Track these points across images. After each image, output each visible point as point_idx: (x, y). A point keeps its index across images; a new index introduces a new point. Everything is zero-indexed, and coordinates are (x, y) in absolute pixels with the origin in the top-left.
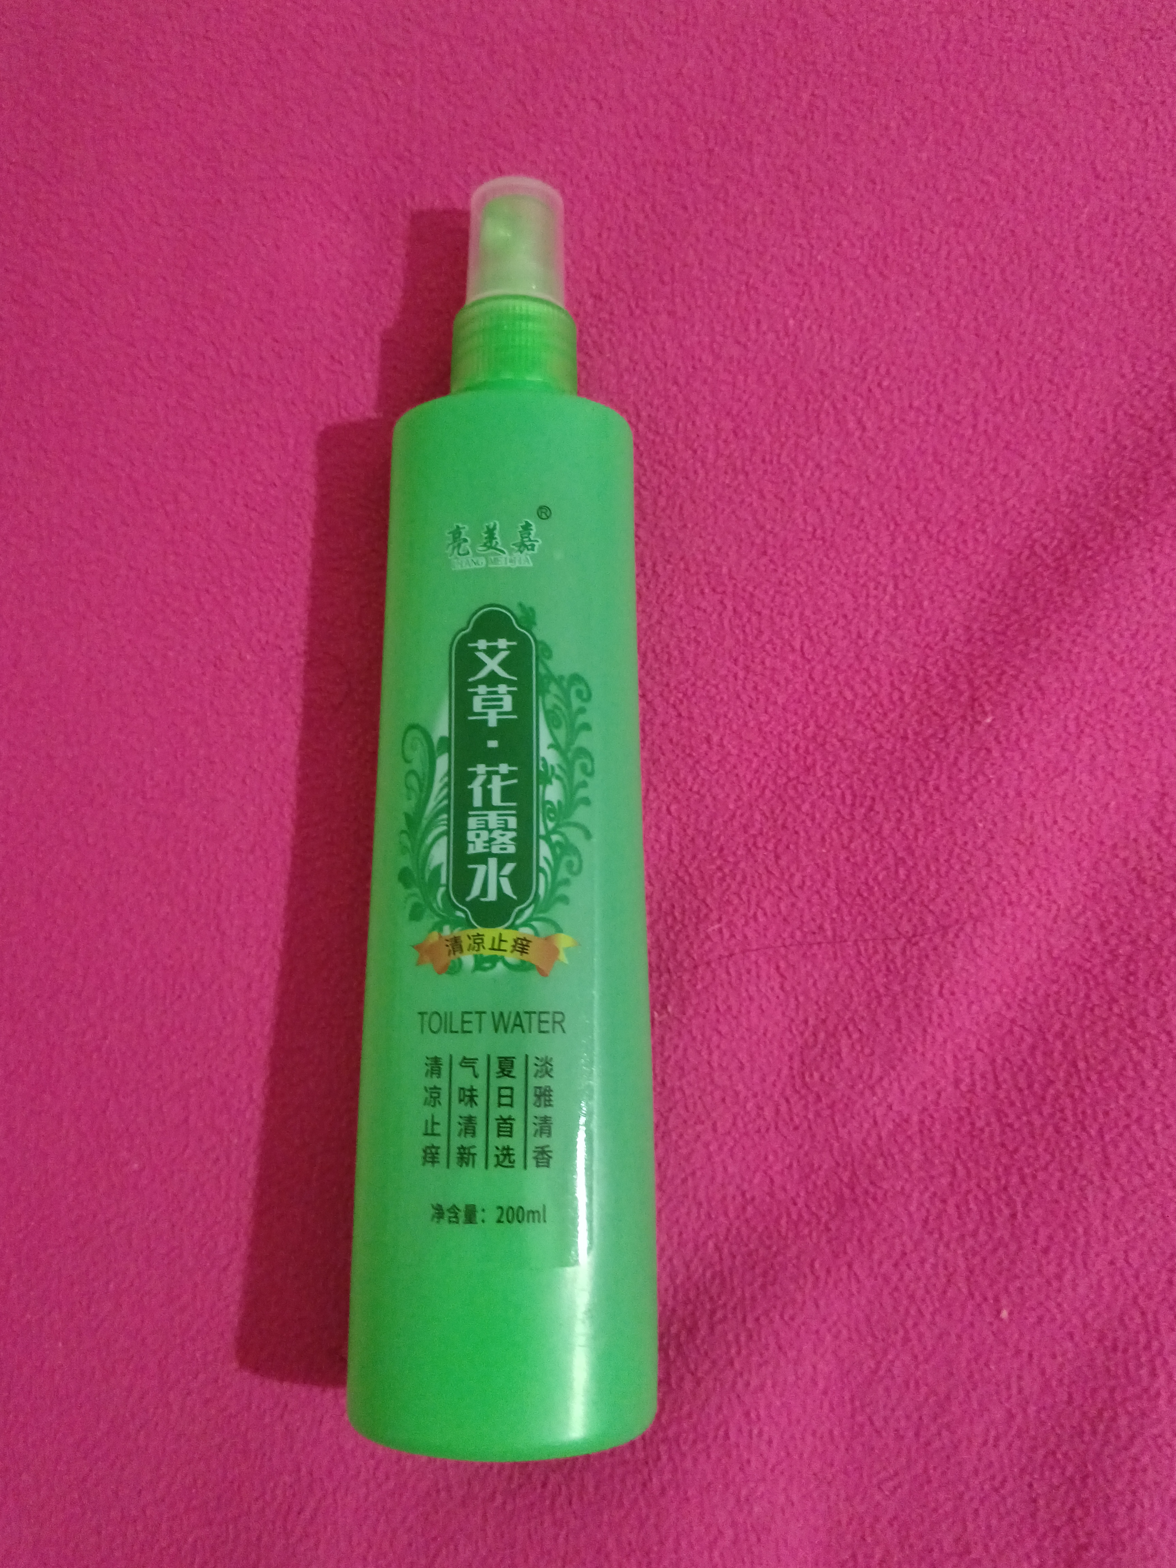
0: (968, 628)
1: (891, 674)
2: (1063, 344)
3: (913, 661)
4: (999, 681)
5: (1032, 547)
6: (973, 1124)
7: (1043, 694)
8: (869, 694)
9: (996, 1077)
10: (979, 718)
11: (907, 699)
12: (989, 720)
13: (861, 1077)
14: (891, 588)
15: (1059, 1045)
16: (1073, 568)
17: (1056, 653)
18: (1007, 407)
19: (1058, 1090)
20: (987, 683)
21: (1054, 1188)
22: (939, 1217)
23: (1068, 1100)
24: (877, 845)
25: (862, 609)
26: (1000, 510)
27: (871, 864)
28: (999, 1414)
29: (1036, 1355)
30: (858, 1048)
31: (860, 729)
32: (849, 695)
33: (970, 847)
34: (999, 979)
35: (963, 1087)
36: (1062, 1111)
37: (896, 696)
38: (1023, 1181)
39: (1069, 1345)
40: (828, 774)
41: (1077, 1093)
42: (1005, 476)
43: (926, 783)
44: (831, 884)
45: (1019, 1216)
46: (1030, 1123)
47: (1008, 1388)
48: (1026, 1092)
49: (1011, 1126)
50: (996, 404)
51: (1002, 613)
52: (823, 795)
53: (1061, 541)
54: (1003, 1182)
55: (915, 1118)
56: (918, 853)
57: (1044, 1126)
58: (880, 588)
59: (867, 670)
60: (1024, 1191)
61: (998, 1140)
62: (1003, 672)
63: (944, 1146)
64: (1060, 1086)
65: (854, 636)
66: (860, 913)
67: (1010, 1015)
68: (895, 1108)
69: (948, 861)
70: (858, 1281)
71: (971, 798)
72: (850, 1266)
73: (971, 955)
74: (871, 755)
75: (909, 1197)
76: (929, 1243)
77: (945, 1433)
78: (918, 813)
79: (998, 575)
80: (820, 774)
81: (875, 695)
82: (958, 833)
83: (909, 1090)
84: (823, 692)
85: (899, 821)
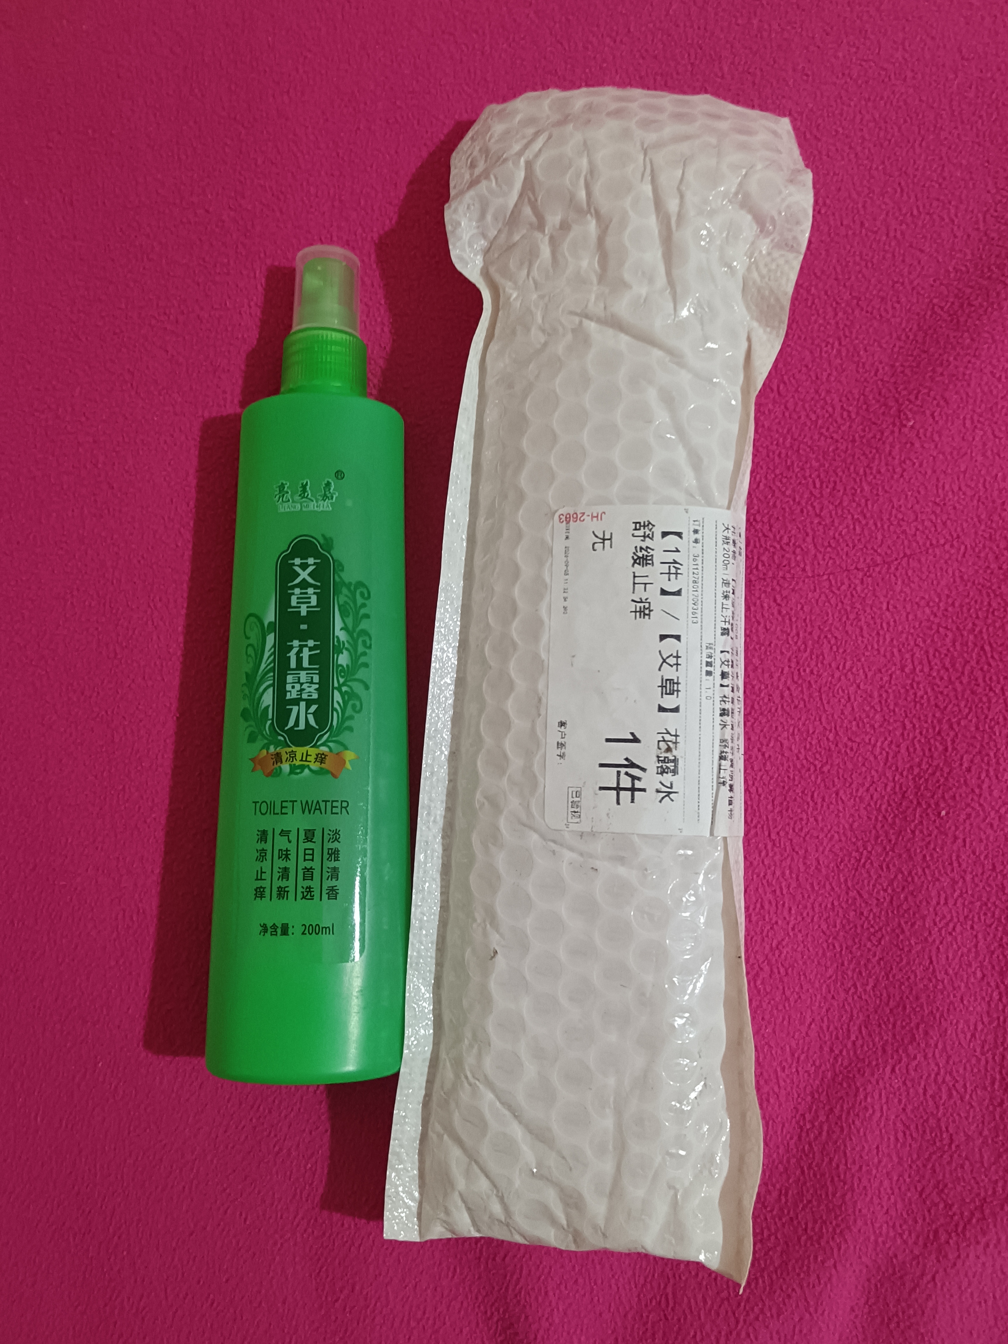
0: (893, 366)
1: (840, 401)
2: (946, 174)
3: (856, 391)
4: (917, 398)
5: (933, 308)
6: (915, 694)
7: (947, 403)
8: (827, 415)
9: (929, 662)
10: (904, 422)
11: (853, 416)
12: (911, 423)
13: (838, 668)
14: (836, 344)
15: (971, 637)
16: (962, 320)
17: (954, 375)
18: (909, 219)
19: (972, 667)
20: (908, 400)
21: (973, 729)
22: (895, 756)
23: (980, 672)
24: (840, 512)
25: (818, 360)
26: (909, 288)
27: (836, 524)
28: (946, 882)
29: (968, 840)
30: (835, 648)
31: (822, 438)
32: (814, 417)
33: (903, 509)
34: (927, 597)
35: (907, 670)
36: (976, 680)
37: (845, 414)
38: (951, 727)
39: (989, 831)
40: (802, 469)
41: (986, 667)
42: (911, 265)
43: (871, 468)
44: (809, 539)
45: (950, 749)
46: (955, 690)
47: (951, 864)
48: (951, 670)
49: (942, 693)
50: (901, 218)
51: (915, 354)
52: (800, 483)
53: (953, 303)
54: (937, 729)
55: (876, 694)
56: (868, 515)
57: (964, 691)
58: (829, 346)
59: (824, 399)
60: (952, 734)
61: (933, 703)
62: (919, 392)
63: (897, 710)
64: (973, 663)
65: (814, 378)
66: (830, 558)
67: (937, 620)
68: (862, 686)
69: (889, 519)
70: (843, 802)
71: (902, 476)
72: (837, 794)
73: (906, 581)
74: (831, 454)
75: (875, 746)
76: (889, 774)
77: (910, 898)
78: (866, 488)
79: (911, 330)
80: (797, 470)
81: (830, 416)
82: (895, 500)
83: (870, 674)
84: (795, 417)
85: (853, 495)
